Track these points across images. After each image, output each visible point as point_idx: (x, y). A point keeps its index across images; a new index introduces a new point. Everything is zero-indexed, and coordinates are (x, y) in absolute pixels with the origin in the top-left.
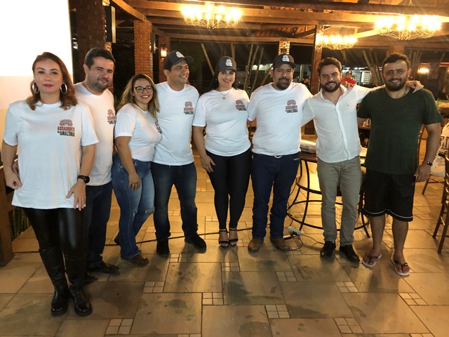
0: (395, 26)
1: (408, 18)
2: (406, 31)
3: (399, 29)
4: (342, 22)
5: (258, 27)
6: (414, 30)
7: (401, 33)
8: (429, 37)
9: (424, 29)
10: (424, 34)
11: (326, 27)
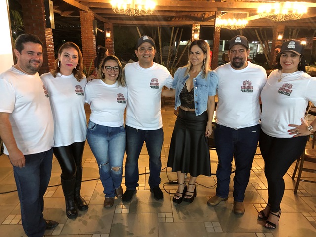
0: (273, 11)
1: (283, 4)
2: (280, 14)
3: (275, 13)
4: (234, 9)
5: (174, 14)
6: (287, 14)
7: (277, 16)
8: (298, 18)
9: (294, 12)
10: (295, 16)
11: (223, 13)
